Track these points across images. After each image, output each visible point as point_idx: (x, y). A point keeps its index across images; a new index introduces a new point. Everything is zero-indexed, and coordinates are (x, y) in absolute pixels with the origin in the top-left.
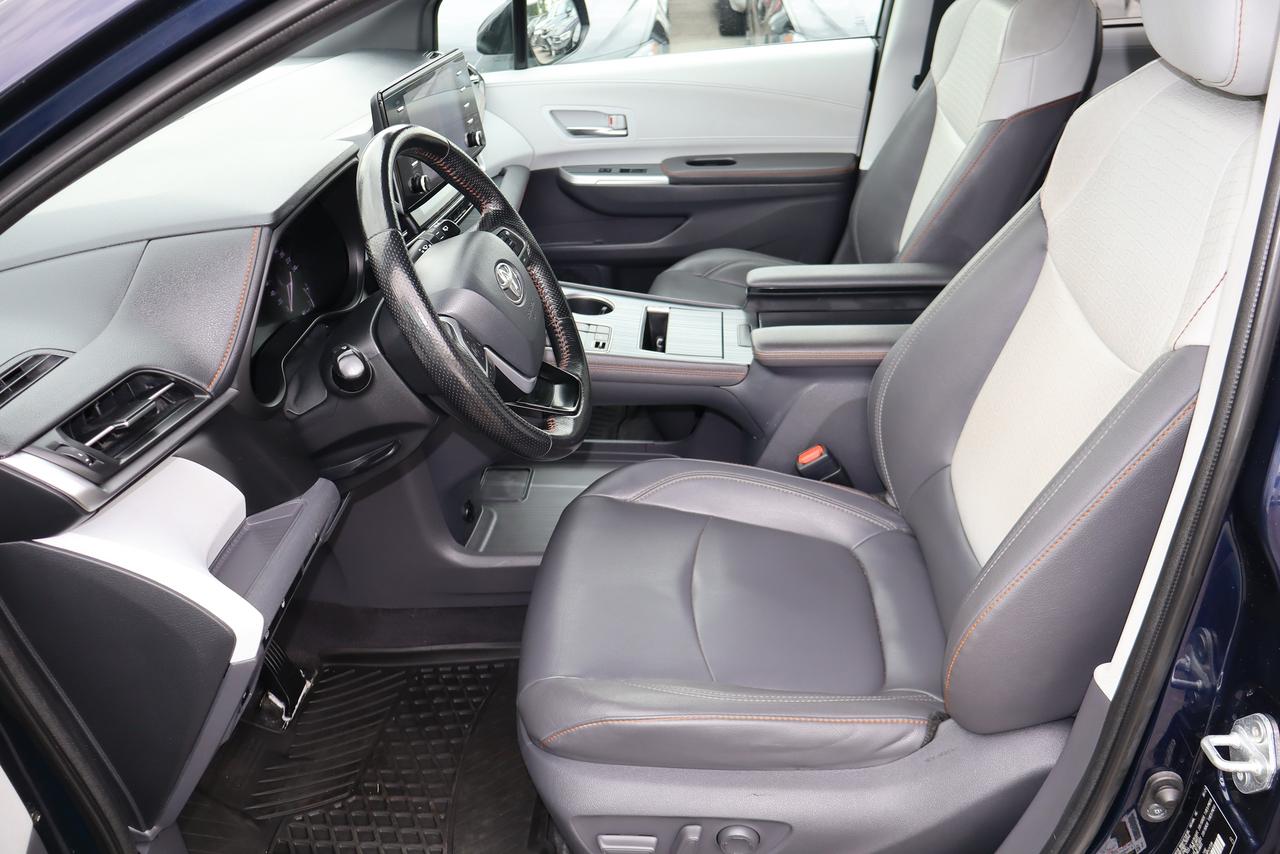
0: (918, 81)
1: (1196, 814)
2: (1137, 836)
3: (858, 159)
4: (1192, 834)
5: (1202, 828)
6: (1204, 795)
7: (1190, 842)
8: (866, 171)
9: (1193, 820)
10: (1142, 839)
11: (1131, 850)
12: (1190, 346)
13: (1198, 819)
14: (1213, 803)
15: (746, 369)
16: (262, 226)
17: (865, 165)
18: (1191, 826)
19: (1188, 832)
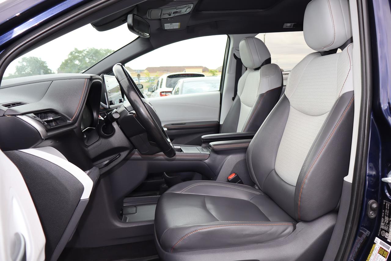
0: (233, 99)
1: (383, 211)
2: (365, 231)
3: (219, 122)
4: (384, 218)
5: (387, 214)
6: (384, 203)
7: (384, 221)
8: (222, 124)
9: (383, 214)
10: (368, 231)
11: (365, 237)
12: (344, 94)
13: (385, 212)
14: (388, 203)
15: (209, 155)
16: (88, 79)
17: (221, 123)
18: (383, 216)
19: (383, 218)
